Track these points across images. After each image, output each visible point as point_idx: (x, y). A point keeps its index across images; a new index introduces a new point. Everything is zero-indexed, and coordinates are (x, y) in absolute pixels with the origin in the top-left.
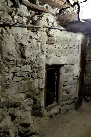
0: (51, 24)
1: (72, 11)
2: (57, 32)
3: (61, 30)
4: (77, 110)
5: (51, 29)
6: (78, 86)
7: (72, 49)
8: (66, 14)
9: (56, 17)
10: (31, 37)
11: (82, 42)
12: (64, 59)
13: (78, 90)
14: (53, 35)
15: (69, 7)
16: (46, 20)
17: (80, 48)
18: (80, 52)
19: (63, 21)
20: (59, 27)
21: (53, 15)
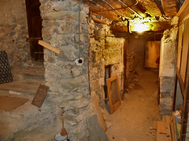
0: (106, 33)
1: (123, 24)
2: (111, 39)
3: (112, 37)
4: (123, 100)
5: (107, 37)
6: (123, 80)
7: (118, 51)
8: (118, 26)
9: (109, 27)
10: (97, 45)
11: (124, 44)
12: (114, 60)
13: (123, 84)
14: (108, 42)
15: (121, 21)
16: (104, 30)
17: (123, 50)
18: (123, 53)
19: (115, 30)
20: (111, 35)
21: (108, 25)
